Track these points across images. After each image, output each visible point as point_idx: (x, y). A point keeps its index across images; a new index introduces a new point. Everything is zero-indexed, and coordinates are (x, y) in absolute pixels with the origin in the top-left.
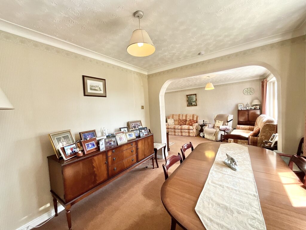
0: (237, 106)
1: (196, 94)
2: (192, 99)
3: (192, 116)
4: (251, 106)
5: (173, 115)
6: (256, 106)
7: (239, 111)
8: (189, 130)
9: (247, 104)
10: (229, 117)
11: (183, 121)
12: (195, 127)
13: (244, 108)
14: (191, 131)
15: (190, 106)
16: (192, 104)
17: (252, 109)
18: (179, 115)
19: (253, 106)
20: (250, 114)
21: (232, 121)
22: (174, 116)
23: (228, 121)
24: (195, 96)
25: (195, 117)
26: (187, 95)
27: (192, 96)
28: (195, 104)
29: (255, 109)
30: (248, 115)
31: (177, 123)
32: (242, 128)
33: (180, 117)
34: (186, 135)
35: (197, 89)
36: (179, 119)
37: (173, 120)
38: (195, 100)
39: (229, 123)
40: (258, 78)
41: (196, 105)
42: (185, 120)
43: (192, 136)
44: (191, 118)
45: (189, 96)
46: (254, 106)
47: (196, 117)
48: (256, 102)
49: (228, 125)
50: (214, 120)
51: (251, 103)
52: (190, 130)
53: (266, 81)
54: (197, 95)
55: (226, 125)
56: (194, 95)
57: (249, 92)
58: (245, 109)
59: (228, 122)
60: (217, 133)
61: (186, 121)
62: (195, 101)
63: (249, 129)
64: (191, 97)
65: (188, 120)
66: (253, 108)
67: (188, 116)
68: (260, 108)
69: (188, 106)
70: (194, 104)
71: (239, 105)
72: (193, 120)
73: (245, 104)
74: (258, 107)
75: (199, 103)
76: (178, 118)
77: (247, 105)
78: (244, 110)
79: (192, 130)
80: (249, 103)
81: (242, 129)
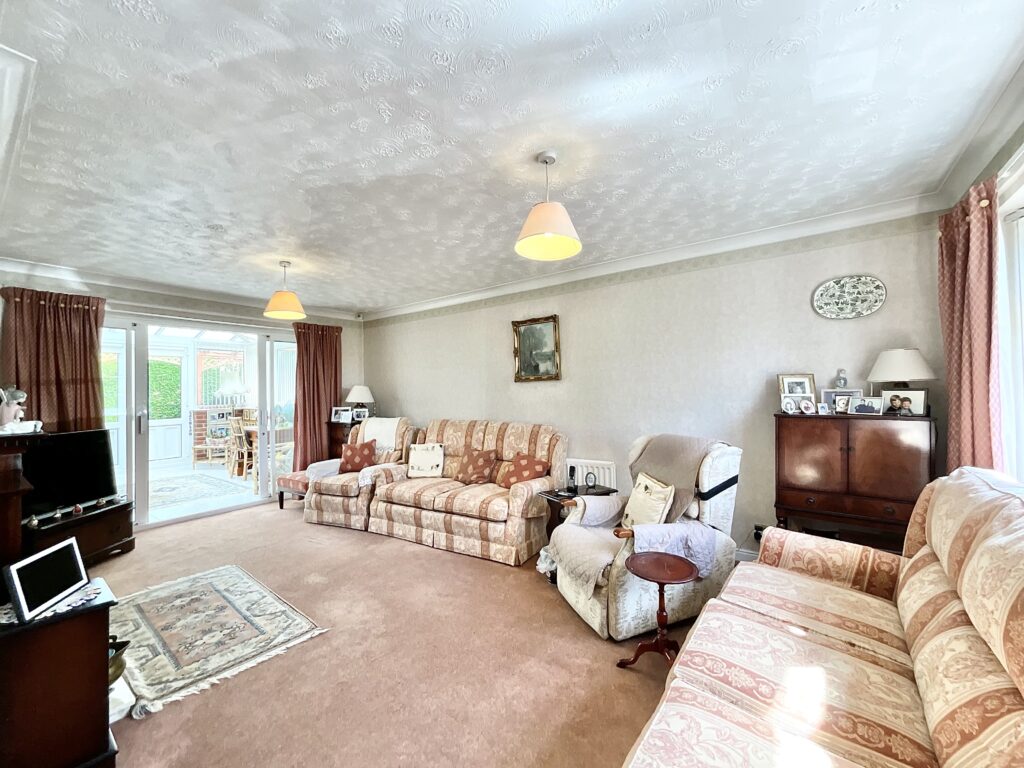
0: (774, 389)
1: (554, 319)
2: (539, 344)
3: (527, 437)
4: (867, 395)
5: (444, 424)
6: (902, 394)
7: (782, 419)
8: (484, 524)
9: (838, 378)
10: (708, 460)
11: (481, 462)
12: (518, 505)
13: (818, 400)
14: (496, 530)
15: (527, 380)
16: (537, 367)
17: (871, 409)
18: (472, 425)
19: (877, 394)
20: (859, 445)
21: (733, 489)
22: (449, 431)
23: (705, 488)
24: (551, 325)
25: (544, 440)
26: (516, 324)
27: (538, 326)
28: (553, 371)
29: (892, 412)
30: (847, 450)
31: (454, 466)
32: (797, 557)
33: (475, 436)
34: (472, 552)
35: (562, 289)
36: (468, 446)
37: (440, 452)
38: (549, 348)
39: (708, 504)
40: (909, 210)
41: (557, 377)
42: (493, 456)
43: (499, 558)
44: (524, 448)
45: (522, 329)
46: (887, 395)
47: (547, 440)
48: (904, 366)
49: (707, 518)
50: (631, 468)
51: (864, 373)
52: (491, 525)
53: (990, 197)
54: (562, 322)
55: (687, 516)
56: (547, 319)
57: (848, 298)
58: (822, 413)
59: (703, 497)
60: (613, 579)
61: (500, 459)
62: (553, 354)
63: (860, 573)
64: (533, 334)
65: (508, 454)
66: (879, 404)
67: (509, 431)
68: (928, 408)
69: (518, 379)
70: (547, 373)
71: (787, 380)
72: (531, 457)
73: (824, 377)
74: (917, 401)
75: (569, 363)
76: (462, 442)
77: (834, 384)
78: (817, 417)
79: (502, 526)
80: (850, 374)
81: (799, 564)
